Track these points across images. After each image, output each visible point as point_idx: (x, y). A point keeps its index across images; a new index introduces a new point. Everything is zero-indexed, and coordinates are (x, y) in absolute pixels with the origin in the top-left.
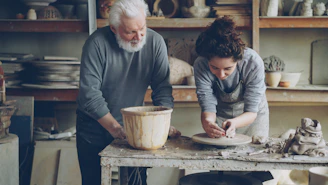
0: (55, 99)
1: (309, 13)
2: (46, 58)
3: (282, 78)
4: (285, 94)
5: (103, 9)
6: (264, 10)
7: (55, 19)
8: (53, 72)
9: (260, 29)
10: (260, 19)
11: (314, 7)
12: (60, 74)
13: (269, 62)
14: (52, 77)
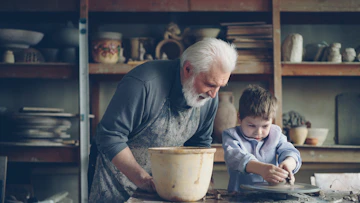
0: (34, 160)
1: (338, 59)
2: (25, 109)
3: (309, 134)
4: (312, 153)
5: (97, 52)
6: (286, 55)
7: (37, 62)
8: (33, 126)
9: (283, 77)
10: (283, 65)
11: (343, 52)
12: (41, 130)
13: (288, 118)
14: (32, 132)
